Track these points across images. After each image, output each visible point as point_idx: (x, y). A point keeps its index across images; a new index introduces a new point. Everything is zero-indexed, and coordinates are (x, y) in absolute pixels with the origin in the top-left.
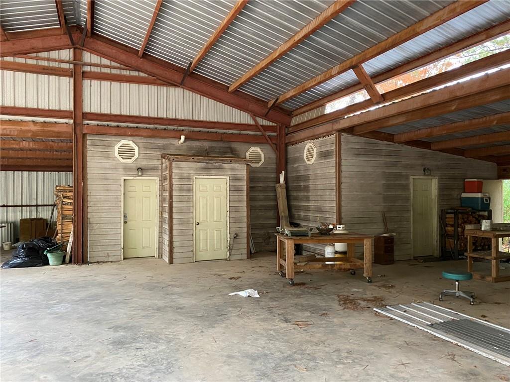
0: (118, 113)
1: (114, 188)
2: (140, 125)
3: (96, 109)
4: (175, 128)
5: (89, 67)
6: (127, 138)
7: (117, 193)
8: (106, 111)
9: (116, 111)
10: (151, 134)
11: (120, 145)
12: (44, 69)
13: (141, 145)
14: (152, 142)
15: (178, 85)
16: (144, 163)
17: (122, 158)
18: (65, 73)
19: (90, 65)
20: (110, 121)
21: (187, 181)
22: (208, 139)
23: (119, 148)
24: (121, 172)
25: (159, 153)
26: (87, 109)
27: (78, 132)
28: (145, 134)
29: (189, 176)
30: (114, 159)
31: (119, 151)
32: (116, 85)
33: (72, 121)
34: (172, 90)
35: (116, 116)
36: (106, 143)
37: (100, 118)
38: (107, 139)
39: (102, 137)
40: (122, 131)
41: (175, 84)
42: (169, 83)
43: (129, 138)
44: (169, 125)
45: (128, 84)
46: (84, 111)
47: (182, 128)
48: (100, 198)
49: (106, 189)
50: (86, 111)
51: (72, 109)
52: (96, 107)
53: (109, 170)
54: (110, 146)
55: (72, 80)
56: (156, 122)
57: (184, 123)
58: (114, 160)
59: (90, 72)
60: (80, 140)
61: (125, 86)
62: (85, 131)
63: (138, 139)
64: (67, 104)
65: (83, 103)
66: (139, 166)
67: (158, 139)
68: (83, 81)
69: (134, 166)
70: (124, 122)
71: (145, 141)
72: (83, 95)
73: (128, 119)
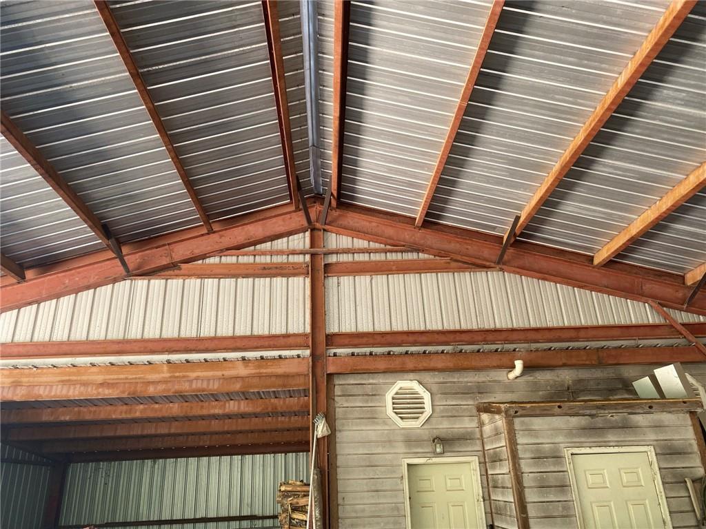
0: (388, 329)
1: (388, 484)
2: (429, 349)
3: (348, 327)
4: (499, 347)
5: (335, 256)
6: (406, 376)
7: (396, 496)
8: (365, 327)
9: (383, 326)
10: (451, 365)
11: (394, 391)
12: (264, 268)
13: (435, 388)
14: (455, 380)
15: (493, 265)
16: (445, 426)
17: (402, 418)
18: (296, 271)
19: (337, 252)
20: (373, 345)
21: (555, 464)
22: (569, 363)
23: (393, 398)
24: (401, 448)
25: (471, 403)
26: (333, 328)
27: (319, 371)
28: (440, 365)
29: (557, 450)
30: (386, 421)
31: (393, 403)
32: (380, 280)
33: (308, 352)
34: (481, 276)
35: (383, 334)
36: (368, 389)
37: (356, 341)
38: (371, 381)
39: (362, 379)
40: (397, 363)
41: (488, 264)
42: (474, 264)
43: (411, 375)
44: (486, 342)
45: (401, 276)
46: (328, 332)
47: (511, 347)
48: (363, 511)
49: (373, 488)
50: (332, 331)
51: (308, 330)
52: (347, 322)
53: (378, 446)
54: (376, 394)
55: (308, 281)
56: (458, 339)
57: (515, 336)
58: (385, 423)
59: (337, 263)
60: (323, 386)
61: (396, 280)
62: (331, 369)
63: (428, 377)
64: (300, 323)
65: (327, 317)
66: (436, 433)
67: (465, 374)
68: (326, 281)
69: (425, 434)
70: (399, 345)
71: (442, 380)
72: (326, 302)
73: (405, 337)
